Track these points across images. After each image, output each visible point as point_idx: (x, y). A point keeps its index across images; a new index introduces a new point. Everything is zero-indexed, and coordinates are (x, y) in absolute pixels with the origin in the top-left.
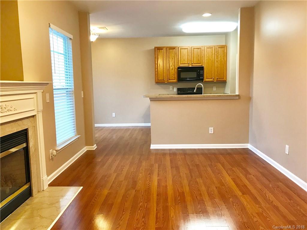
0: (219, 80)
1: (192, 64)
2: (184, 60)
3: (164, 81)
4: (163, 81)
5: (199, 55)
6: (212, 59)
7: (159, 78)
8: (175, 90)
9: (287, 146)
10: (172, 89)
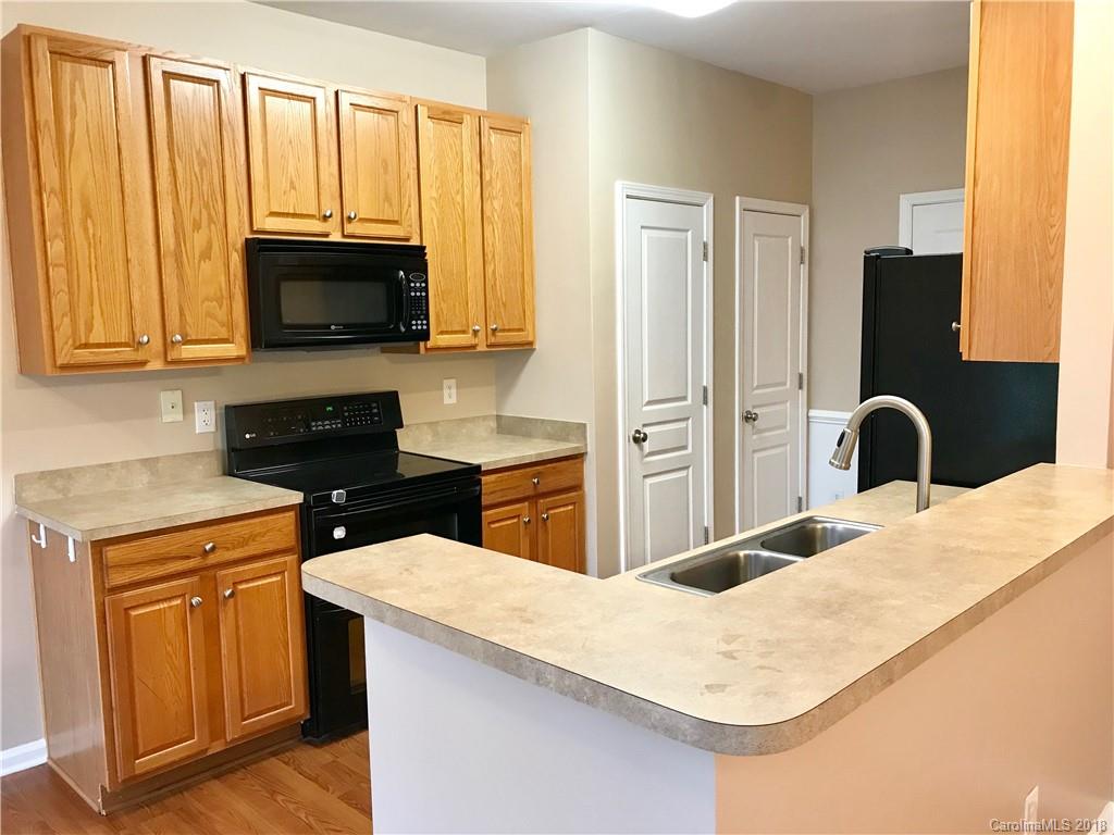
0: (501, 337)
1: (350, 219)
2: (293, 187)
3: (140, 356)
4: (127, 354)
5: (385, 162)
6: (459, 198)
7: (89, 328)
8: (205, 422)
10: (180, 417)
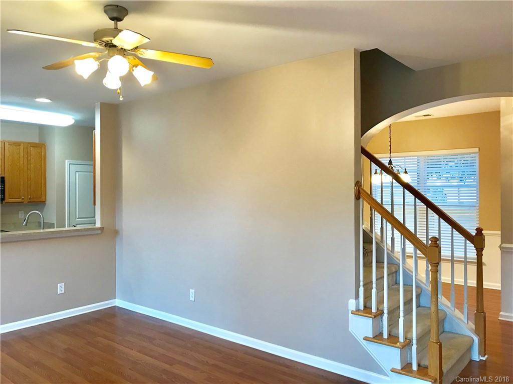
0: (33, 200)
6: (18, 164)
9: (192, 291)
